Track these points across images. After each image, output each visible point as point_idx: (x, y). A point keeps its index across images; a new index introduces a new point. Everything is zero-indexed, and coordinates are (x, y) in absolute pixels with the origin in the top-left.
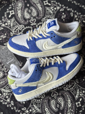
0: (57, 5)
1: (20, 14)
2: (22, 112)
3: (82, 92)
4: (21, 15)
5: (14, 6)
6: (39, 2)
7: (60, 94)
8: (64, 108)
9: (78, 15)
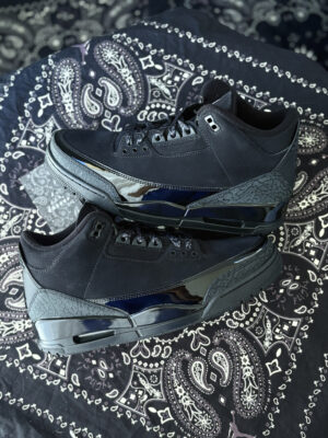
0: (182, 66)
1: (71, 105)
2: (106, 403)
3: (281, 329)
4: (74, 106)
5: (49, 81)
6: (126, 62)
7: (216, 340)
8: (232, 382)
9: (249, 94)
